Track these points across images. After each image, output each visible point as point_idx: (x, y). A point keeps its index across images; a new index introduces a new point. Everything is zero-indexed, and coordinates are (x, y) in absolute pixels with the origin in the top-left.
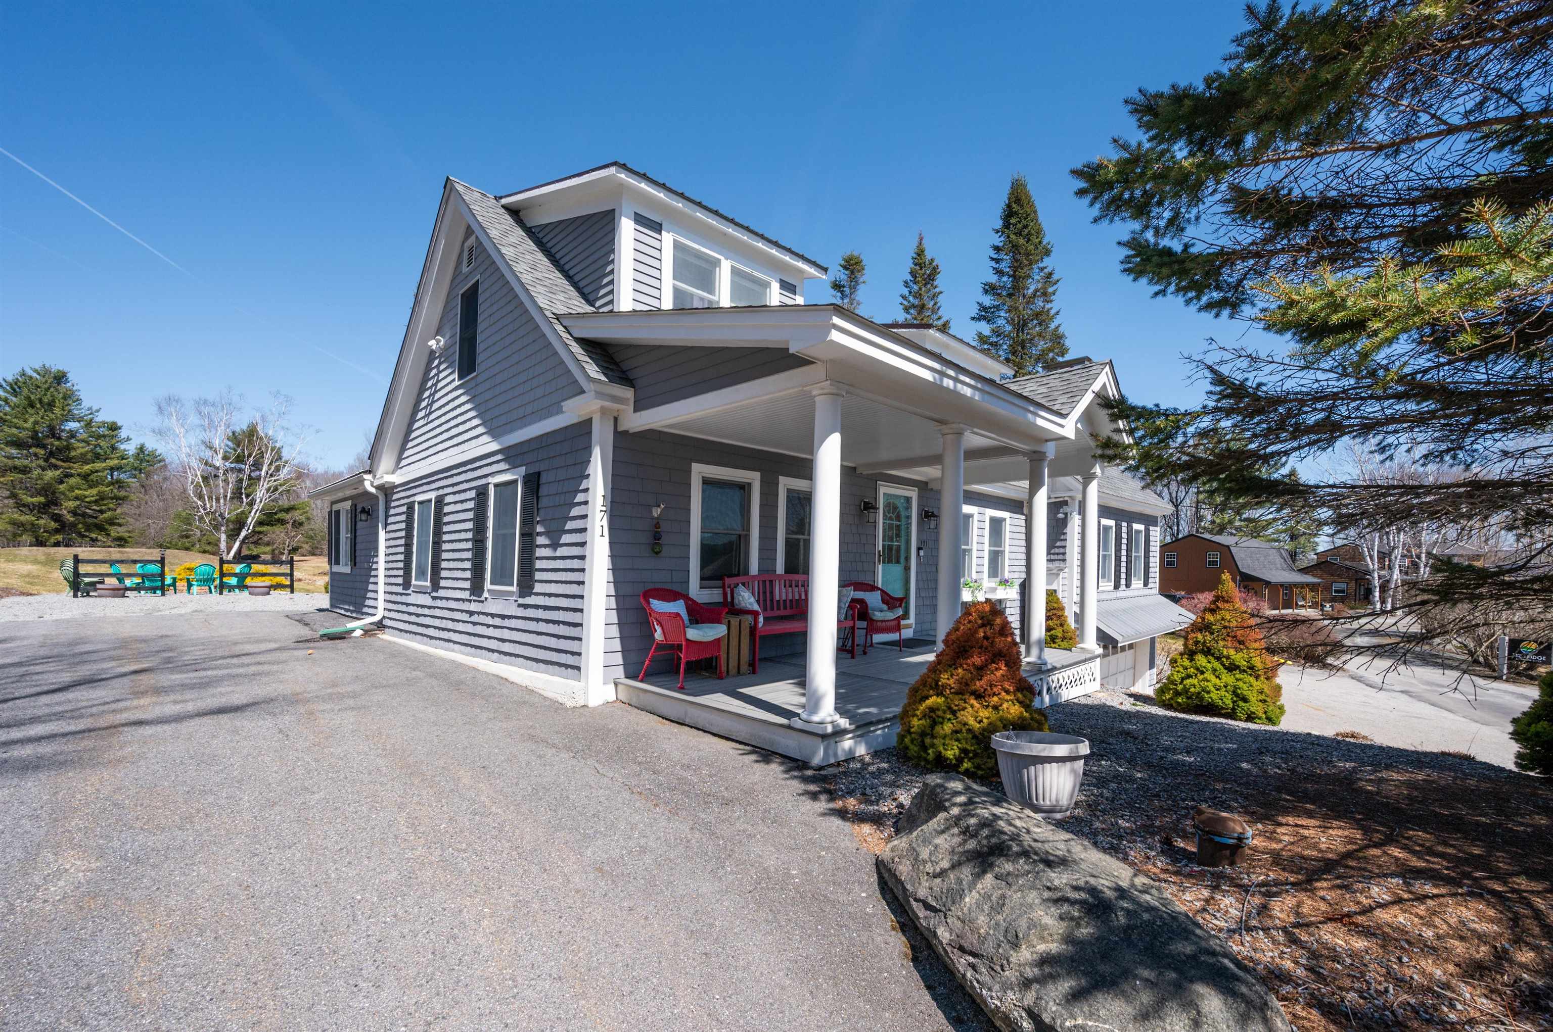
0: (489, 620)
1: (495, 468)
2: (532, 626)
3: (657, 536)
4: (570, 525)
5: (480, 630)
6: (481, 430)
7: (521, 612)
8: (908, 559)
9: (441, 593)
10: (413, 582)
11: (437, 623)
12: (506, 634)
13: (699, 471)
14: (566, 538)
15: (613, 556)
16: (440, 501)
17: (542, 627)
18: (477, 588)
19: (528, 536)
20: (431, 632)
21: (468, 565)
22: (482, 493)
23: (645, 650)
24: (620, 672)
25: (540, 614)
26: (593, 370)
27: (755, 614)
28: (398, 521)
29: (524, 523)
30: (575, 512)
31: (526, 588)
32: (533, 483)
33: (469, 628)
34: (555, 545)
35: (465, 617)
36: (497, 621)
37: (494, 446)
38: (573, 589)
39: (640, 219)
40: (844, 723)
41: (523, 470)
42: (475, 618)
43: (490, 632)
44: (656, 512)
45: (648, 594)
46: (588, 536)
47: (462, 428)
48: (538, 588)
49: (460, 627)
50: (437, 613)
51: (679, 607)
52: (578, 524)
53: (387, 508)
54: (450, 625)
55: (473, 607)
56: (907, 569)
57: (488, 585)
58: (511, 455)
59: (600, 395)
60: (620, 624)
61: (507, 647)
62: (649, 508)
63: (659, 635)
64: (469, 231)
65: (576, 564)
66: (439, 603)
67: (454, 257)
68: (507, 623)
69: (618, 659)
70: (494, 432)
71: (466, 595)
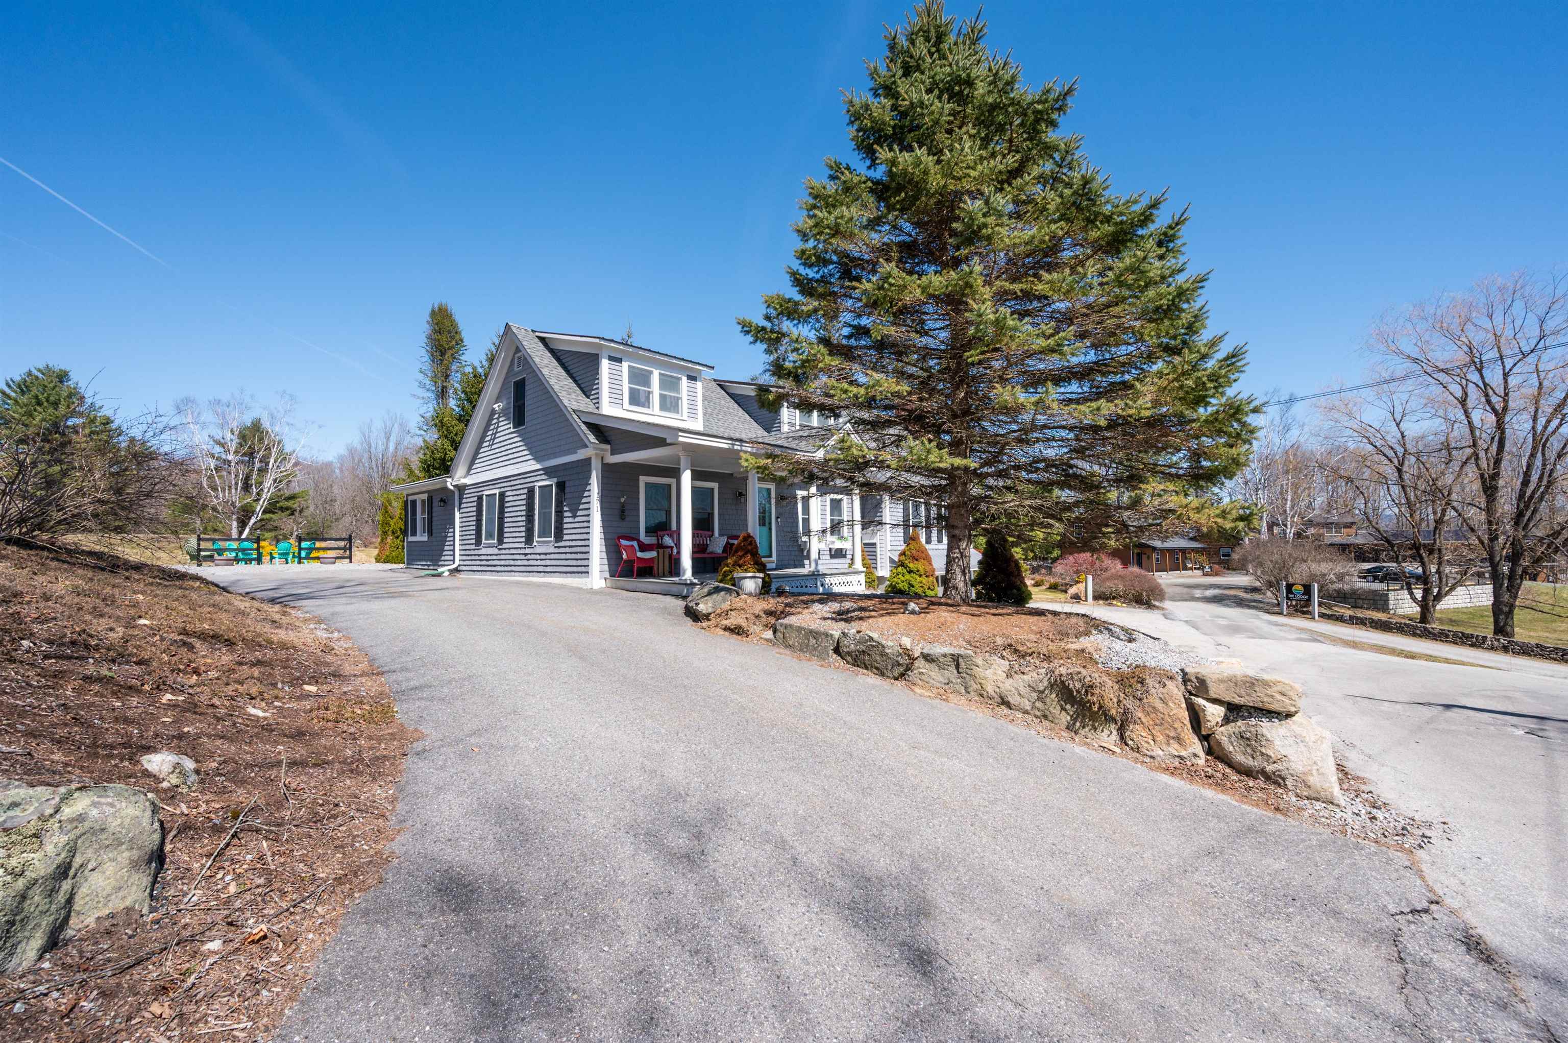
0: (538, 557)
1: (539, 478)
2: (563, 556)
3: (623, 511)
4: (581, 507)
5: (531, 563)
6: (529, 457)
7: (557, 550)
8: (770, 523)
9: (505, 546)
10: (484, 541)
11: (503, 563)
12: (548, 563)
13: (643, 480)
14: (579, 513)
15: (603, 521)
16: (502, 495)
17: (569, 556)
18: (529, 540)
19: (560, 513)
20: (498, 568)
21: (523, 529)
22: (531, 491)
23: (618, 565)
24: (607, 575)
25: (567, 550)
26: (592, 438)
27: (672, 548)
28: (469, 506)
29: (557, 506)
30: (584, 500)
31: (559, 536)
32: (561, 486)
33: (526, 563)
34: (574, 516)
35: (522, 557)
36: (543, 557)
37: (538, 466)
38: (585, 536)
39: (611, 358)
40: (696, 581)
41: (555, 480)
42: (529, 557)
43: (539, 563)
44: (622, 500)
45: (619, 538)
46: (591, 512)
47: (516, 455)
48: (566, 537)
49: (519, 563)
50: (503, 557)
51: (635, 544)
52: (586, 506)
53: (461, 498)
54: (512, 563)
55: (527, 551)
56: (770, 529)
57: (536, 538)
58: (549, 472)
59: (595, 448)
60: (607, 552)
61: (548, 569)
62: (619, 498)
63: (625, 556)
64: (518, 350)
65: (585, 525)
66: (503, 552)
67: (509, 360)
68: (548, 557)
69: (606, 568)
70: (537, 459)
71: (523, 545)
